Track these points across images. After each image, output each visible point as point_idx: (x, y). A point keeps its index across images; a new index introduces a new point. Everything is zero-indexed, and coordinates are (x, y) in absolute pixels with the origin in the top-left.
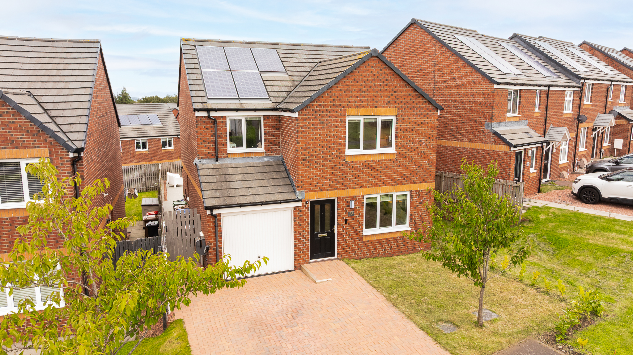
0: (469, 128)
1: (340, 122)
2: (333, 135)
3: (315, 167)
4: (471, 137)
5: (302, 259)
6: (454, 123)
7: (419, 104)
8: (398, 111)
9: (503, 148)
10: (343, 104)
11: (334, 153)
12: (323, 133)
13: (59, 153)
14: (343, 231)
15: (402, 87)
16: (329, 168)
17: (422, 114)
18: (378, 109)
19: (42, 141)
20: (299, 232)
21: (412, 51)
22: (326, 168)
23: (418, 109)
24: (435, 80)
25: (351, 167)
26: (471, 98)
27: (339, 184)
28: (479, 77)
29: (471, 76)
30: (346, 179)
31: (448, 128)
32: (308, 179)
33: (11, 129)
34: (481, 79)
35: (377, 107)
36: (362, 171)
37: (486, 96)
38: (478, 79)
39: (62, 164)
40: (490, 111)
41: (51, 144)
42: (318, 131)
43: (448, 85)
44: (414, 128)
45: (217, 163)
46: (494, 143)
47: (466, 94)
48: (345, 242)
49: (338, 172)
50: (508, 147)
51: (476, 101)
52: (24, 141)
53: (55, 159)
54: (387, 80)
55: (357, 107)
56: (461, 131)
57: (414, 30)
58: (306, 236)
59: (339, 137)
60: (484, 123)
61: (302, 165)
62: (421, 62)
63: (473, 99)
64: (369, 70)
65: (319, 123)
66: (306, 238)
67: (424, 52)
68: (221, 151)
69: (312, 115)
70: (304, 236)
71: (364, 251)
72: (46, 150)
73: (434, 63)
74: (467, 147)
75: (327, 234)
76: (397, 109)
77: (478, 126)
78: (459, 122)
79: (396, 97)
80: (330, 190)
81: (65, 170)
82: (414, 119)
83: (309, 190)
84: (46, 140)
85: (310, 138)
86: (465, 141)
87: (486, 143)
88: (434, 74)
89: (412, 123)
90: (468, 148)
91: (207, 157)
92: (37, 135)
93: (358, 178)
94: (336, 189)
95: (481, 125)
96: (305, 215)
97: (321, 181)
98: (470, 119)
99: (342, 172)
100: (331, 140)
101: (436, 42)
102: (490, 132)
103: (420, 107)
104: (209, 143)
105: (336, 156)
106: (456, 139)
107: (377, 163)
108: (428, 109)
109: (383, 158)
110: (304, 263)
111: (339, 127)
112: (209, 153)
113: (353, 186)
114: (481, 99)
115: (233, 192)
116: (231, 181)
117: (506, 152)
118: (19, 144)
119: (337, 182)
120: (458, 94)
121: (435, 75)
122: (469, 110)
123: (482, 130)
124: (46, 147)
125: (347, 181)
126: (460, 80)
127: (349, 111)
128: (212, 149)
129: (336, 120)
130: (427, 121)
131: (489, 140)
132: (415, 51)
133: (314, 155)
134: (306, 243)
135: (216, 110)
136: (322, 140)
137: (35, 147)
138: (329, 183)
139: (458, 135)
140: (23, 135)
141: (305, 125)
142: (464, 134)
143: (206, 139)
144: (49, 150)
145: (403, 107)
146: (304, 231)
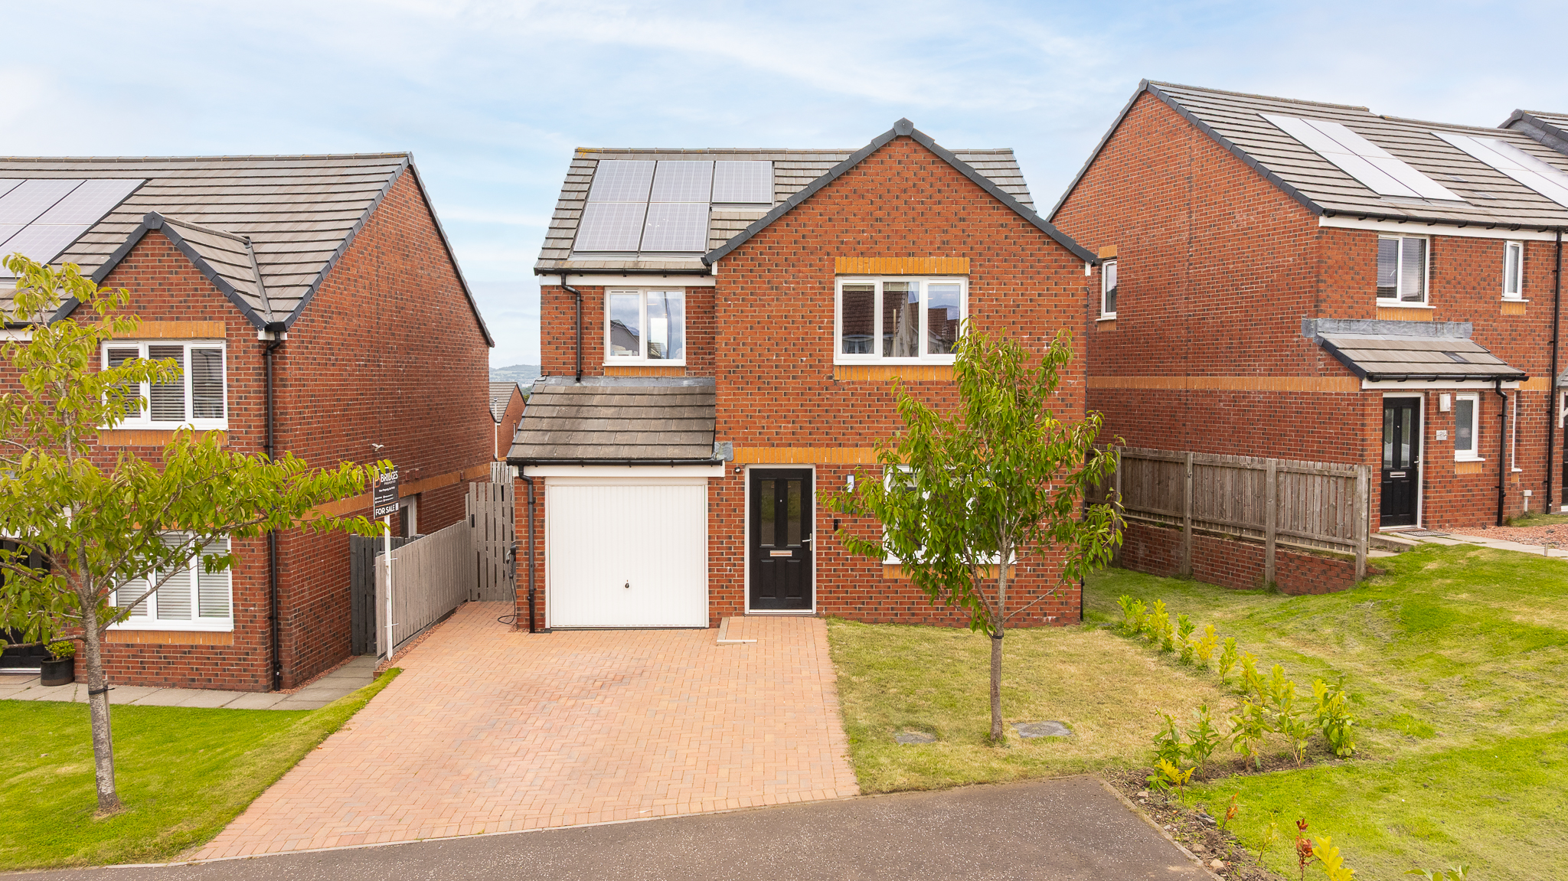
0: (1266, 338)
1: (819, 288)
2: (803, 317)
3: (759, 389)
4: (1271, 361)
5: (726, 603)
6: (1235, 330)
7: (1028, 249)
8: (971, 266)
9: (1344, 384)
10: (828, 248)
11: (804, 359)
12: (777, 311)
13: (242, 332)
14: (830, 548)
15: (981, 208)
16: (792, 394)
17: (1039, 273)
18: (916, 259)
19: (216, 307)
20: (718, 537)
21: (1144, 160)
22: (785, 394)
23: (1027, 261)
24: (1191, 225)
25: (847, 394)
26: (1270, 258)
27: (817, 434)
28: (1285, 204)
29: (1269, 202)
30: (835, 422)
31: (1221, 344)
32: (740, 416)
33: (172, 284)
34: (1290, 208)
35: (913, 255)
36: (876, 406)
37: (1301, 250)
38: (1284, 209)
39: (245, 352)
40: (1312, 287)
41: (230, 312)
42: (764, 306)
43: (1219, 233)
44: (1018, 306)
45: (578, 384)
46: (1325, 373)
47: (1258, 251)
48: (834, 576)
49: (814, 405)
50: (1356, 379)
51: (1280, 266)
52: (189, 307)
53: (234, 341)
54: (939, 191)
55: (862, 253)
56: (1250, 347)
57: (1147, 107)
58: (735, 548)
59: (816, 323)
60: (1300, 322)
61: (727, 383)
62: (1162, 184)
63: (1273, 261)
64: (891, 168)
65: (767, 289)
66: (735, 554)
67: (1168, 158)
68: (590, 361)
69: (751, 271)
70: (730, 548)
71: (885, 603)
72: (222, 324)
73: (1190, 182)
74: (1265, 388)
75: (791, 552)
76: (967, 259)
77: (1286, 332)
78: (1245, 325)
79: (963, 231)
80: (795, 445)
81: (249, 363)
82: (1017, 284)
83: (745, 442)
84: (222, 306)
85: (747, 322)
86: (1260, 375)
87: (1306, 375)
88: (1189, 209)
89: (1012, 295)
90: (1265, 393)
91: (560, 373)
92: (209, 296)
93: (866, 422)
94: (810, 445)
95: (1294, 329)
96: (734, 499)
97: (772, 423)
98: (1268, 314)
99: (826, 405)
100: (798, 328)
101: (1192, 129)
102: (1314, 345)
103: (1031, 255)
104: (565, 343)
105: (811, 366)
106: (1240, 370)
107: (916, 389)
108: (1056, 261)
109: (933, 376)
110: (731, 614)
111: (816, 300)
112: (564, 363)
113: (853, 440)
114: (1291, 259)
115: (579, 438)
116: (587, 418)
117: (1353, 394)
118: (182, 312)
119: (813, 428)
120: (1241, 253)
121: (1191, 212)
122: (1265, 291)
123: (1295, 339)
124: (221, 319)
125: (840, 428)
126: (1245, 217)
127: (841, 263)
128: (570, 356)
129: (809, 283)
130: (1053, 289)
131: (1313, 365)
132: (1149, 159)
133: (756, 361)
134: (734, 565)
135: (581, 273)
136: (775, 328)
137: (205, 319)
138: (792, 428)
139: (1245, 361)
140: (188, 296)
141: (734, 294)
142: (1255, 356)
143: (560, 333)
144: (227, 324)
145: (986, 255)
146: (730, 537)
